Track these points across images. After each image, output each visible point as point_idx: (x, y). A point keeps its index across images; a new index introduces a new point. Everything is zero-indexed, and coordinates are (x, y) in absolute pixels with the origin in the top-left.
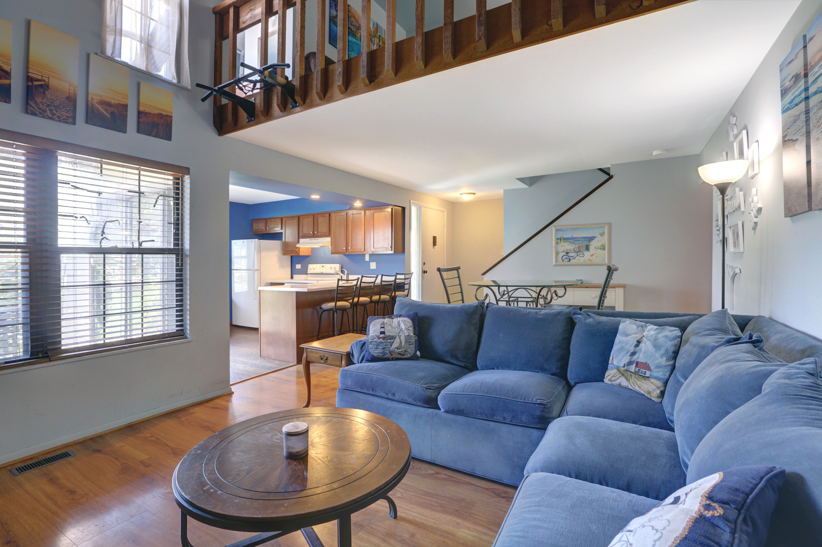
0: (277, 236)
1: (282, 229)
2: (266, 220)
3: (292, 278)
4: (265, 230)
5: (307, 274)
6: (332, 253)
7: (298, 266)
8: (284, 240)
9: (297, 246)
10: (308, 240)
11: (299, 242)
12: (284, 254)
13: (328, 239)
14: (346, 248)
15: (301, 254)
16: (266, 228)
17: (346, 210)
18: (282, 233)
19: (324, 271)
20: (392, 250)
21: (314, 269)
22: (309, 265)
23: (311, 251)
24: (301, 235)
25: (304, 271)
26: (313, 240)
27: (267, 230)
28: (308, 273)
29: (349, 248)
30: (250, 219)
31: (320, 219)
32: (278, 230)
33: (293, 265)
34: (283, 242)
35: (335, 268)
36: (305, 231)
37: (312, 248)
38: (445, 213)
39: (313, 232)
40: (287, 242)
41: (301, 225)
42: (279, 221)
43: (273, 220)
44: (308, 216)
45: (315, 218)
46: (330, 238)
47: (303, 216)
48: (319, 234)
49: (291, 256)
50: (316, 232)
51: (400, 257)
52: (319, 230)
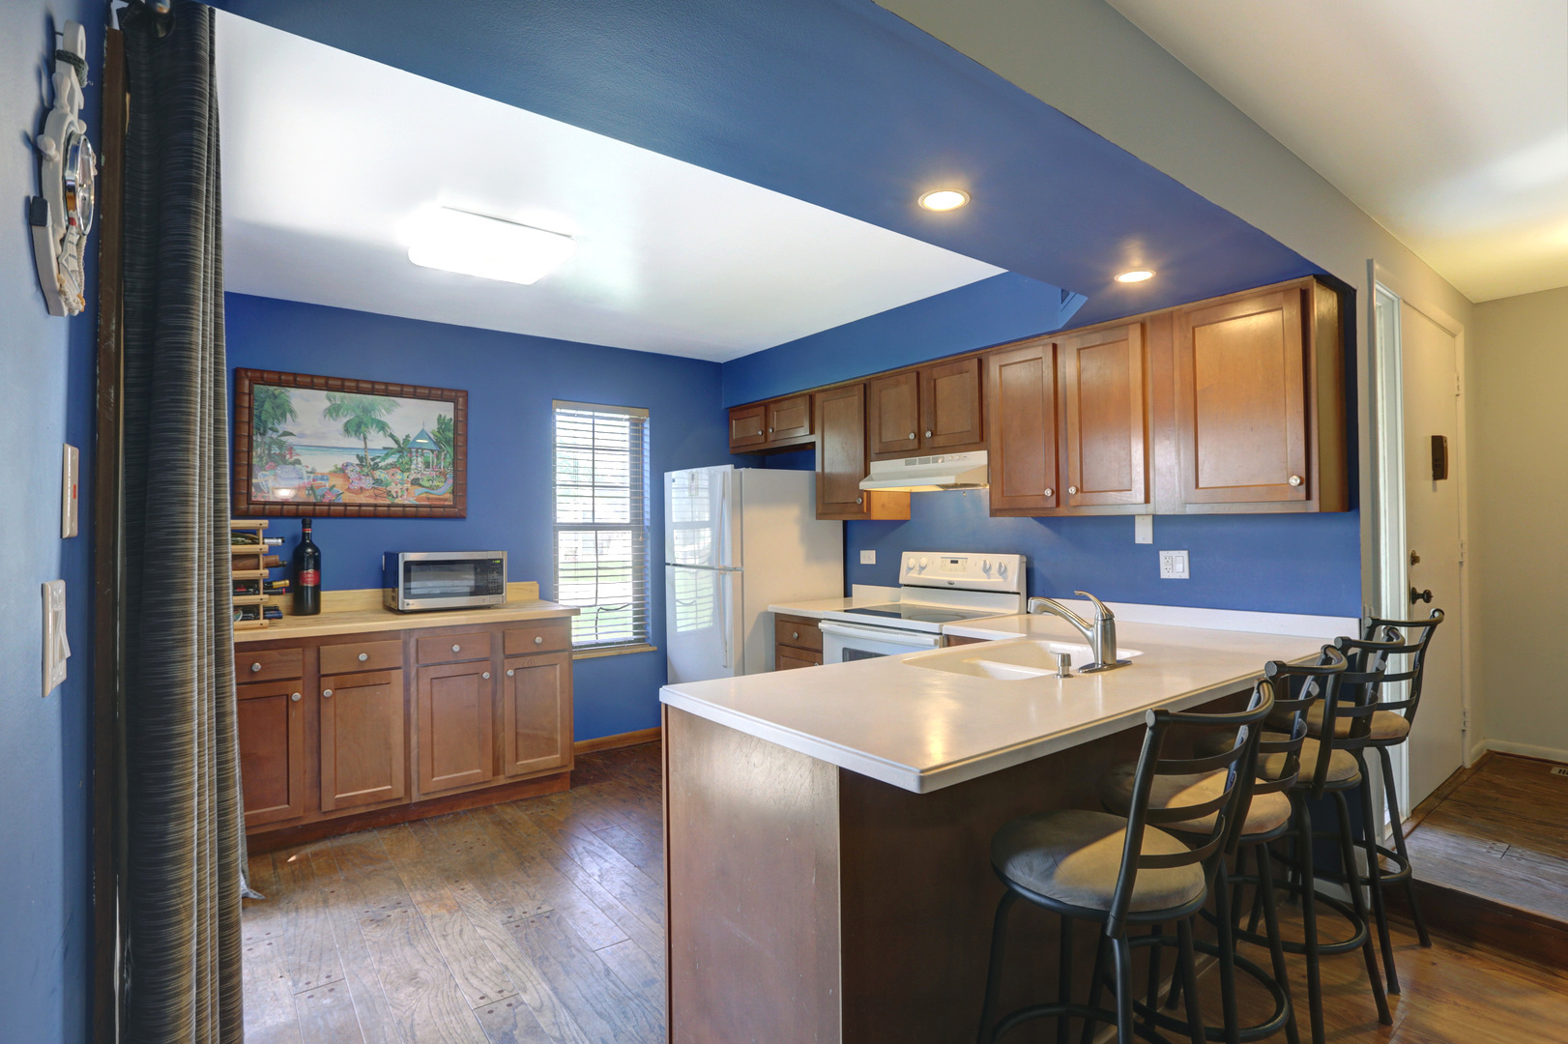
0: (799, 457)
1: (812, 432)
2: (766, 405)
3: (847, 593)
4: (762, 439)
5: (900, 586)
6: (994, 513)
7: (868, 557)
8: (818, 469)
9: (864, 485)
10: (898, 465)
11: (867, 473)
12: (821, 515)
13: (979, 458)
14: (1057, 492)
15: (877, 514)
16: (765, 433)
17: (1052, 333)
18: (813, 444)
19: (959, 578)
20: (1308, 497)
21: (923, 568)
22: (904, 553)
23: (911, 505)
24: (875, 447)
25: (888, 575)
26: (919, 465)
27: (771, 438)
28: (901, 581)
29: (1072, 490)
30: (723, 407)
31: (946, 385)
32: (801, 435)
33: (850, 551)
34: (817, 475)
35: (1003, 571)
36: (889, 435)
37: (912, 494)
38: (1460, 339)
39: (919, 435)
40: (830, 474)
41: (874, 412)
42: (802, 406)
43: (785, 404)
44: (898, 372)
45: (923, 383)
46: (984, 453)
47: (878, 378)
48: (940, 441)
49: (845, 524)
50: (928, 434)
51: (1337, 528)
52: (939, 424)
